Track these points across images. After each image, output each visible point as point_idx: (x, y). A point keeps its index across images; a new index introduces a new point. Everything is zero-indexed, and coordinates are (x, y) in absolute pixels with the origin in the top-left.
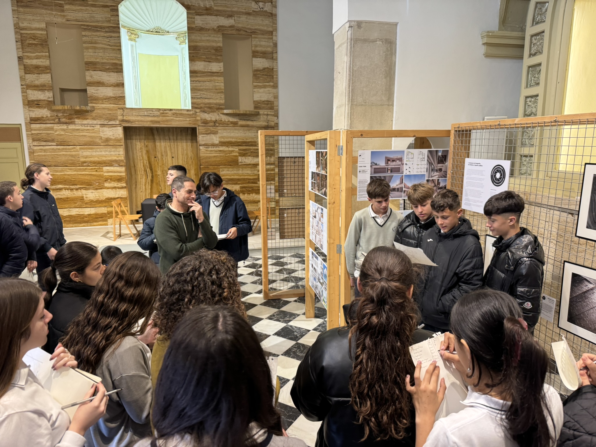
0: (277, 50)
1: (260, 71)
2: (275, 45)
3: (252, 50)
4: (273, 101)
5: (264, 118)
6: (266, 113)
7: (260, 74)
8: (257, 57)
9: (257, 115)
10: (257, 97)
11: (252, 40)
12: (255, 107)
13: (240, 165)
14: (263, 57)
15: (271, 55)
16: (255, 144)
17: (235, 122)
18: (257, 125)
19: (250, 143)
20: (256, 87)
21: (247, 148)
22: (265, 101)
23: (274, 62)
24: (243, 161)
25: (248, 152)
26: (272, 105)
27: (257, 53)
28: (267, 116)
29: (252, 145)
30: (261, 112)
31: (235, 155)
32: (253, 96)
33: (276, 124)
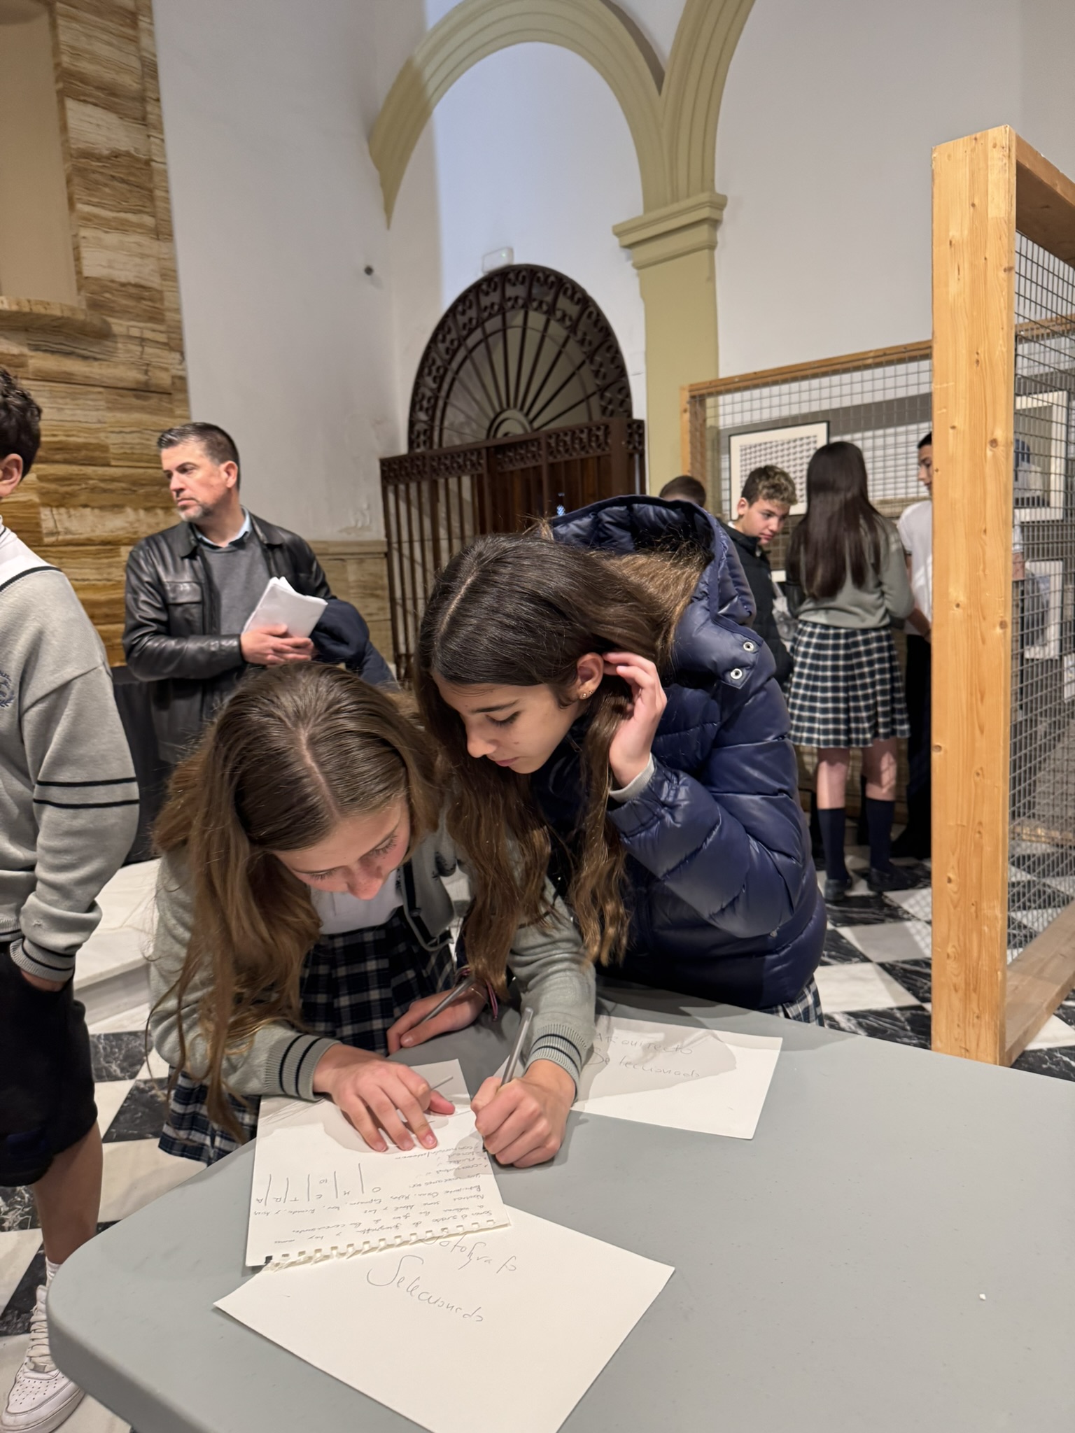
0: (157, 90)
1: (99, 158)
2: (150, 70)
3: (58, 65)
4: (159, 288)
5: (128, 351)
6: (135, 332)
7: (102, 173)
8: (82, 98)
9: (104, 334)
10: (96, 264)
11: (54, 26)
12: (94, 305)
13: (47, 546)
14: (108, 108)
15: (137, 104)
16: (102, 455)
17: (14, 355)
18: (105, 380)
19: (83, 453)
20: (90, 220)
21: (70, 472)
22: (129, 284)
23: (149, 136)
24: (60, 529)
25: (77, 488)
26: (157, 305)
27: (82, 81)
28: (143, 346)
29: (92, 458)
30: (119, 325)
31: (24, 502)
32: (78, 259)
33: (177, 381)
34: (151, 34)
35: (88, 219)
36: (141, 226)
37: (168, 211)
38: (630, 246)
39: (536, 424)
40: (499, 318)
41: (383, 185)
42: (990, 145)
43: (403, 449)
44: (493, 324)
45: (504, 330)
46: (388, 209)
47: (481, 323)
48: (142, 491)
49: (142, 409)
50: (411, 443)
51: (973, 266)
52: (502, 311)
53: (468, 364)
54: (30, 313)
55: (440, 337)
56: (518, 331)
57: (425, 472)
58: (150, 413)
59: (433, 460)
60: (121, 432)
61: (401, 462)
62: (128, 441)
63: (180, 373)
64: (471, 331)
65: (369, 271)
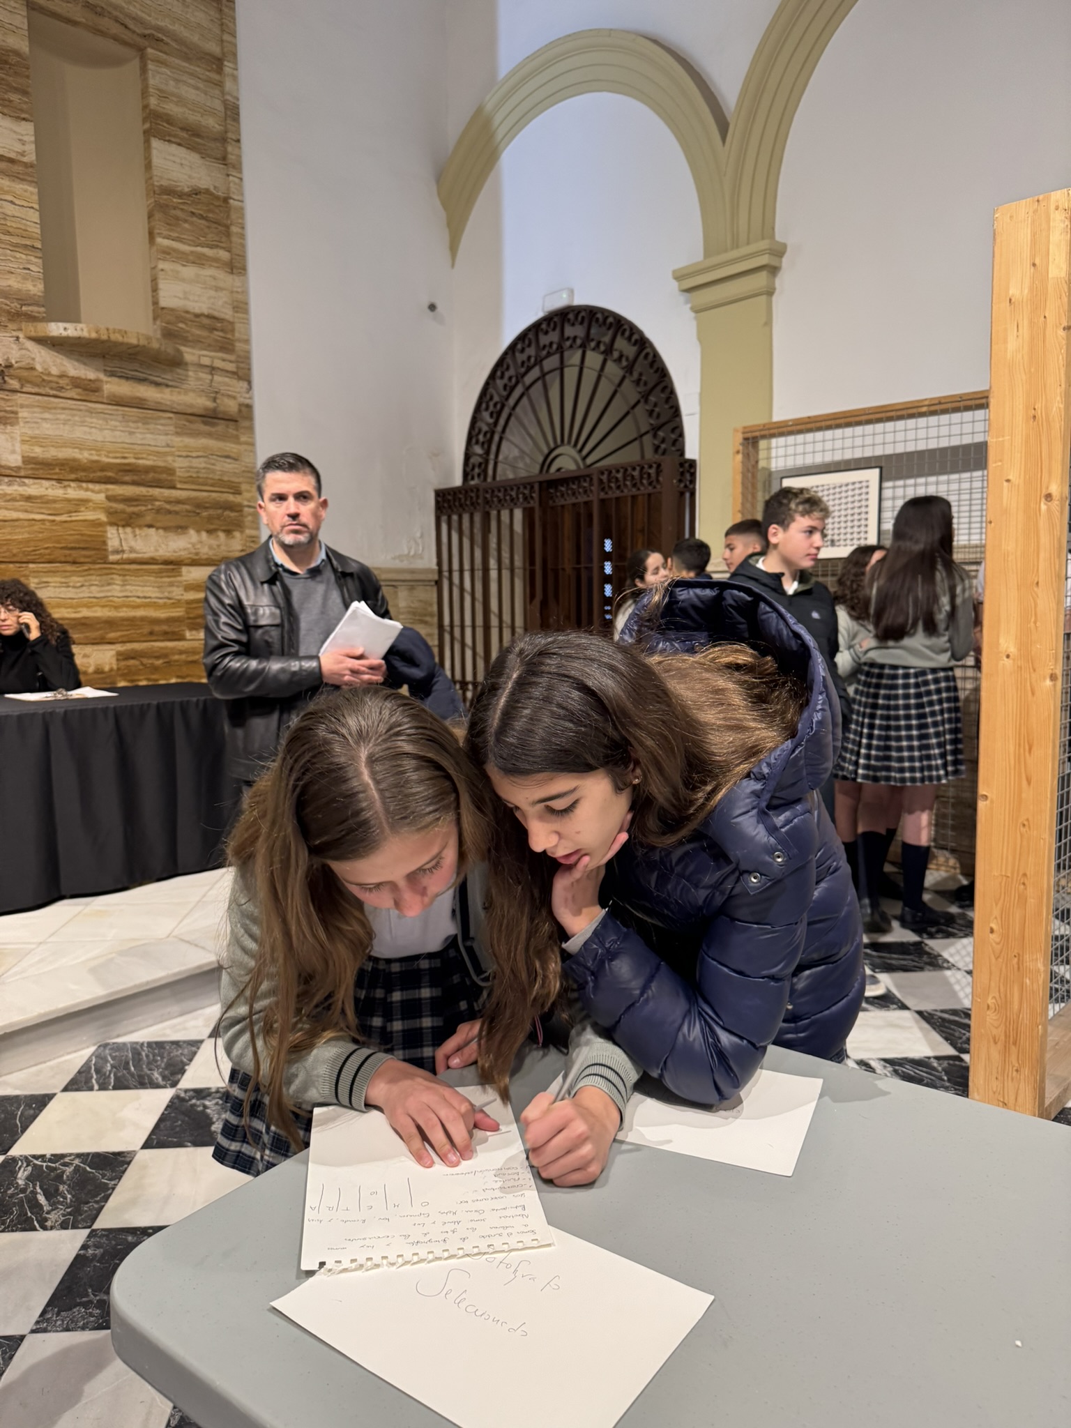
0: (238, 132)
1: (181, 195)
2: (232, 112)
3: (145, 107)
4: (231, 320)
5: (198, 379)
6: (206, 361)
7: (182, 209)
8: (167, 138)
9: (176, 363)
10: (171, 295)
11: (144, 70)
12: (168, 334)
13: (112, 563)
14: (192, 148)
15: (219, 145)
16: (169, 478)
17: (90, 380)
18: (175, 405)
19: (151, 475)
20: (169, 254)
21: (138, 493)
22: (201, 315)
23: (228, 175)
24: (125, 548)
25: (143, 508)
26: (229, 336)
27: (168, 123)
28: (212, 375)
29: (159, 480)
30: (190, 354)
31: (93, 521)
32: (155, 289)
33: (244, 409)
34: (235, 79)
35: (167, 253)
36: (216, 260)
37: (243, 246)
38: (689, 290)
39: (589, 461)
40: (556, 358)
41: (449, 225)
42: (1052, 207)
43: (458, 481)
44: (551, 362)
45: (562, 369)
46: (454, 248)
47: (539, 361)
48: (205, 514)
49: (210, 435)
50: (466, 475)
51: (1031, 322)
52: (560, 349)
53: (525, 400)
54: (109, 341)
55: (499, 373)
56: (576, 370)
57: (478, 504)
58: (217, 439)
59: (487, 492)
60: (187, 456)
61: (455, 493)
62: (195, 465)
63: (247, 401)
64: (529, 369)
65: (432, 307)
